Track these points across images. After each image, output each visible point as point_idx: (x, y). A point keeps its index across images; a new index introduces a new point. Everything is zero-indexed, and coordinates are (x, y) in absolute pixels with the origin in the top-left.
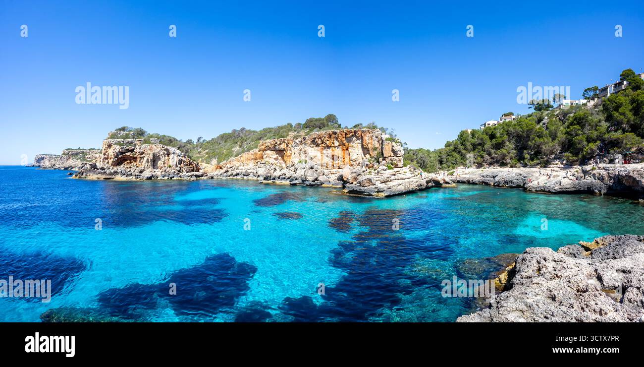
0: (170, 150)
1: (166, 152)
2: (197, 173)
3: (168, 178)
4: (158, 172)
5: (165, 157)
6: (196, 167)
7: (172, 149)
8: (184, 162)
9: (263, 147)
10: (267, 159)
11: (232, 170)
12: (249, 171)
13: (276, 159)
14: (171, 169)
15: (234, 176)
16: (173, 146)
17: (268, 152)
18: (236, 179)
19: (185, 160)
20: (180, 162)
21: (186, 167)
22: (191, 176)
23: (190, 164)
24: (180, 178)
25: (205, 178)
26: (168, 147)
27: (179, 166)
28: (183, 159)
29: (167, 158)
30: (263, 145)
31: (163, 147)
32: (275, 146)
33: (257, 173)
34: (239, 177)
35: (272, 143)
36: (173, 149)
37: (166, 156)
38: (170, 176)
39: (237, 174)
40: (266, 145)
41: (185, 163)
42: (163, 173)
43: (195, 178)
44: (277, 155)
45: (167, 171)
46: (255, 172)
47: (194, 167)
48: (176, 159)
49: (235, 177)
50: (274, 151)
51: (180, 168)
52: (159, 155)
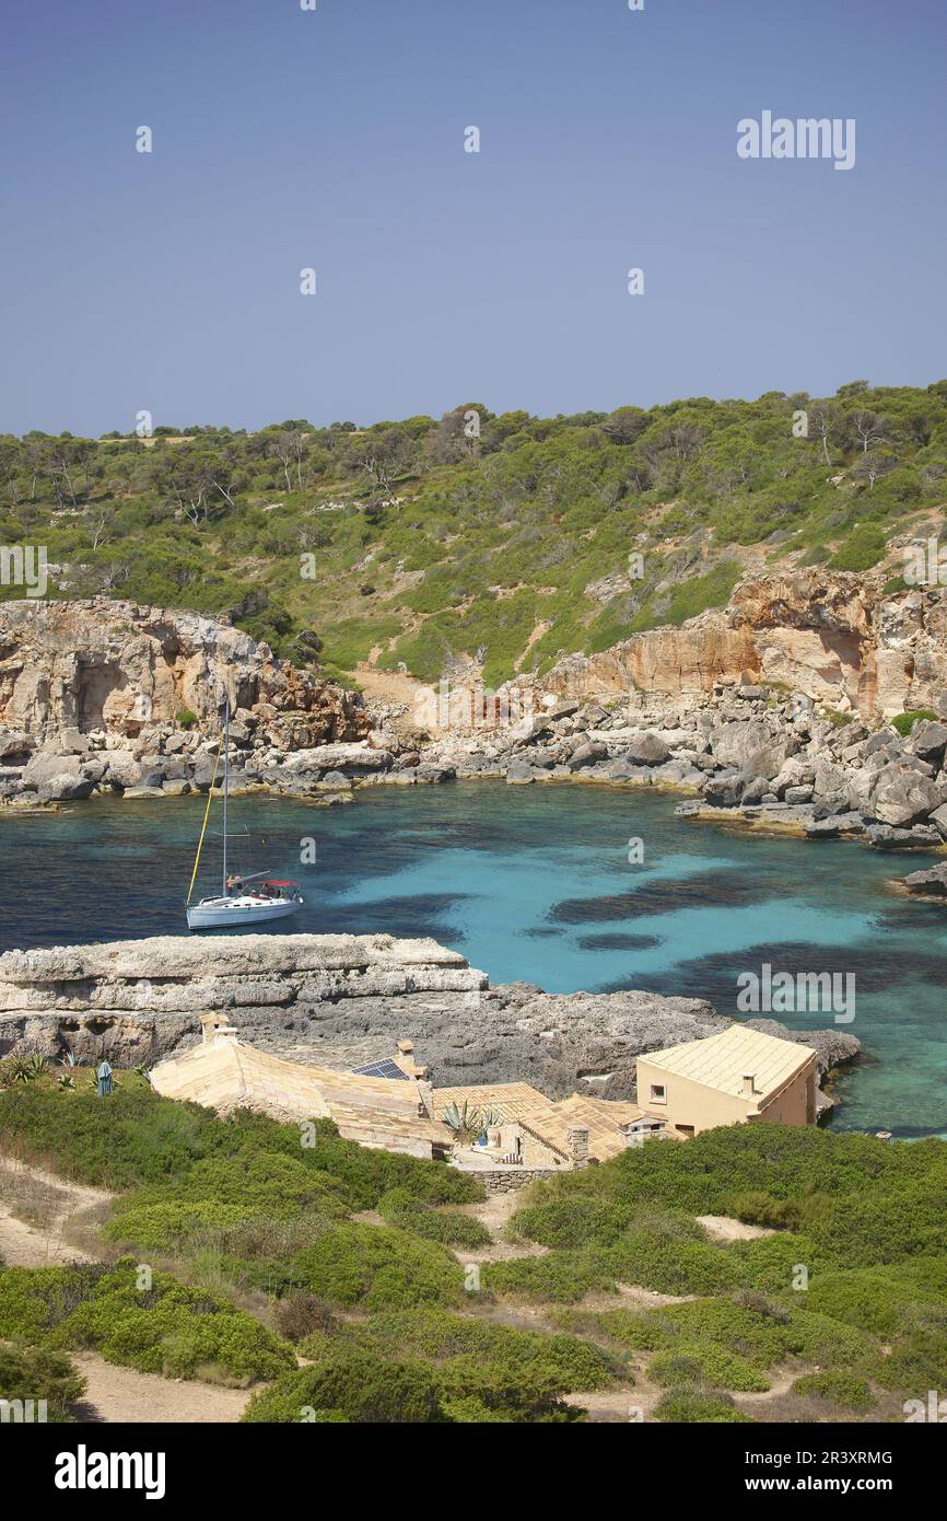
0: (184, 630)
1: (157, 643)
2: (353, 751)
3: (187, 789)
4: (119, 756)
5: (152, 666)
6: (350, 716)
7: (193, 627)
8: (273, 690)
9: (757, 605)
10: (780, 673)
11: (569, 731)
12: (671, 737)
13: (829, 674)
14: (196, 734)
15: (575, 767)
16: (205, 609)
17: (781, 632)
18: (593, 787)
19: (281, 678)
20: (249, 692)
21: (289, 717)
22: (324, 770)
23: (310, 700)
24: (253, 786)
25: (404, 778)
26: (171, 617)
27: (243, 714)
28: (268, 674)
29: (163, 669)
30: (753, 593)
31: (137, 617)
32: (817, 609)
33: (709, 750)
34: (601, 774)
35: (803, 587)
36: (204, 624)
37: (160, 661)
38: (200, 778)
39: (598, 757)
40: (773, 595)
41: (277, 699)
42: (151, 760)
43: (345, 783)
44: (833, 656)
45: (172, 744)
46: (701, 744)
47: (332, 717)
48: (224, 676)
49: (585, 773)
50: (816, 629)
51: (252, 724)
52: (115, 663)
